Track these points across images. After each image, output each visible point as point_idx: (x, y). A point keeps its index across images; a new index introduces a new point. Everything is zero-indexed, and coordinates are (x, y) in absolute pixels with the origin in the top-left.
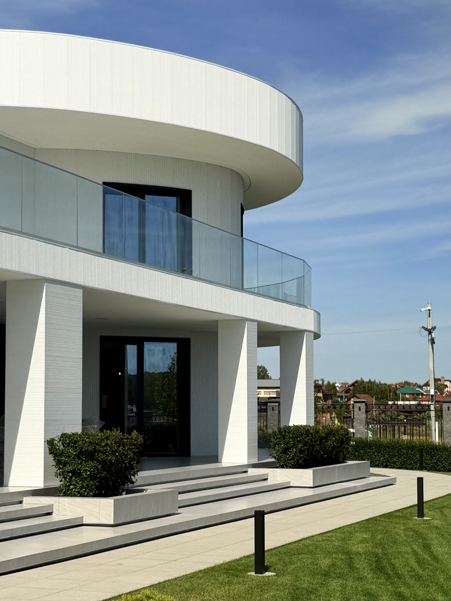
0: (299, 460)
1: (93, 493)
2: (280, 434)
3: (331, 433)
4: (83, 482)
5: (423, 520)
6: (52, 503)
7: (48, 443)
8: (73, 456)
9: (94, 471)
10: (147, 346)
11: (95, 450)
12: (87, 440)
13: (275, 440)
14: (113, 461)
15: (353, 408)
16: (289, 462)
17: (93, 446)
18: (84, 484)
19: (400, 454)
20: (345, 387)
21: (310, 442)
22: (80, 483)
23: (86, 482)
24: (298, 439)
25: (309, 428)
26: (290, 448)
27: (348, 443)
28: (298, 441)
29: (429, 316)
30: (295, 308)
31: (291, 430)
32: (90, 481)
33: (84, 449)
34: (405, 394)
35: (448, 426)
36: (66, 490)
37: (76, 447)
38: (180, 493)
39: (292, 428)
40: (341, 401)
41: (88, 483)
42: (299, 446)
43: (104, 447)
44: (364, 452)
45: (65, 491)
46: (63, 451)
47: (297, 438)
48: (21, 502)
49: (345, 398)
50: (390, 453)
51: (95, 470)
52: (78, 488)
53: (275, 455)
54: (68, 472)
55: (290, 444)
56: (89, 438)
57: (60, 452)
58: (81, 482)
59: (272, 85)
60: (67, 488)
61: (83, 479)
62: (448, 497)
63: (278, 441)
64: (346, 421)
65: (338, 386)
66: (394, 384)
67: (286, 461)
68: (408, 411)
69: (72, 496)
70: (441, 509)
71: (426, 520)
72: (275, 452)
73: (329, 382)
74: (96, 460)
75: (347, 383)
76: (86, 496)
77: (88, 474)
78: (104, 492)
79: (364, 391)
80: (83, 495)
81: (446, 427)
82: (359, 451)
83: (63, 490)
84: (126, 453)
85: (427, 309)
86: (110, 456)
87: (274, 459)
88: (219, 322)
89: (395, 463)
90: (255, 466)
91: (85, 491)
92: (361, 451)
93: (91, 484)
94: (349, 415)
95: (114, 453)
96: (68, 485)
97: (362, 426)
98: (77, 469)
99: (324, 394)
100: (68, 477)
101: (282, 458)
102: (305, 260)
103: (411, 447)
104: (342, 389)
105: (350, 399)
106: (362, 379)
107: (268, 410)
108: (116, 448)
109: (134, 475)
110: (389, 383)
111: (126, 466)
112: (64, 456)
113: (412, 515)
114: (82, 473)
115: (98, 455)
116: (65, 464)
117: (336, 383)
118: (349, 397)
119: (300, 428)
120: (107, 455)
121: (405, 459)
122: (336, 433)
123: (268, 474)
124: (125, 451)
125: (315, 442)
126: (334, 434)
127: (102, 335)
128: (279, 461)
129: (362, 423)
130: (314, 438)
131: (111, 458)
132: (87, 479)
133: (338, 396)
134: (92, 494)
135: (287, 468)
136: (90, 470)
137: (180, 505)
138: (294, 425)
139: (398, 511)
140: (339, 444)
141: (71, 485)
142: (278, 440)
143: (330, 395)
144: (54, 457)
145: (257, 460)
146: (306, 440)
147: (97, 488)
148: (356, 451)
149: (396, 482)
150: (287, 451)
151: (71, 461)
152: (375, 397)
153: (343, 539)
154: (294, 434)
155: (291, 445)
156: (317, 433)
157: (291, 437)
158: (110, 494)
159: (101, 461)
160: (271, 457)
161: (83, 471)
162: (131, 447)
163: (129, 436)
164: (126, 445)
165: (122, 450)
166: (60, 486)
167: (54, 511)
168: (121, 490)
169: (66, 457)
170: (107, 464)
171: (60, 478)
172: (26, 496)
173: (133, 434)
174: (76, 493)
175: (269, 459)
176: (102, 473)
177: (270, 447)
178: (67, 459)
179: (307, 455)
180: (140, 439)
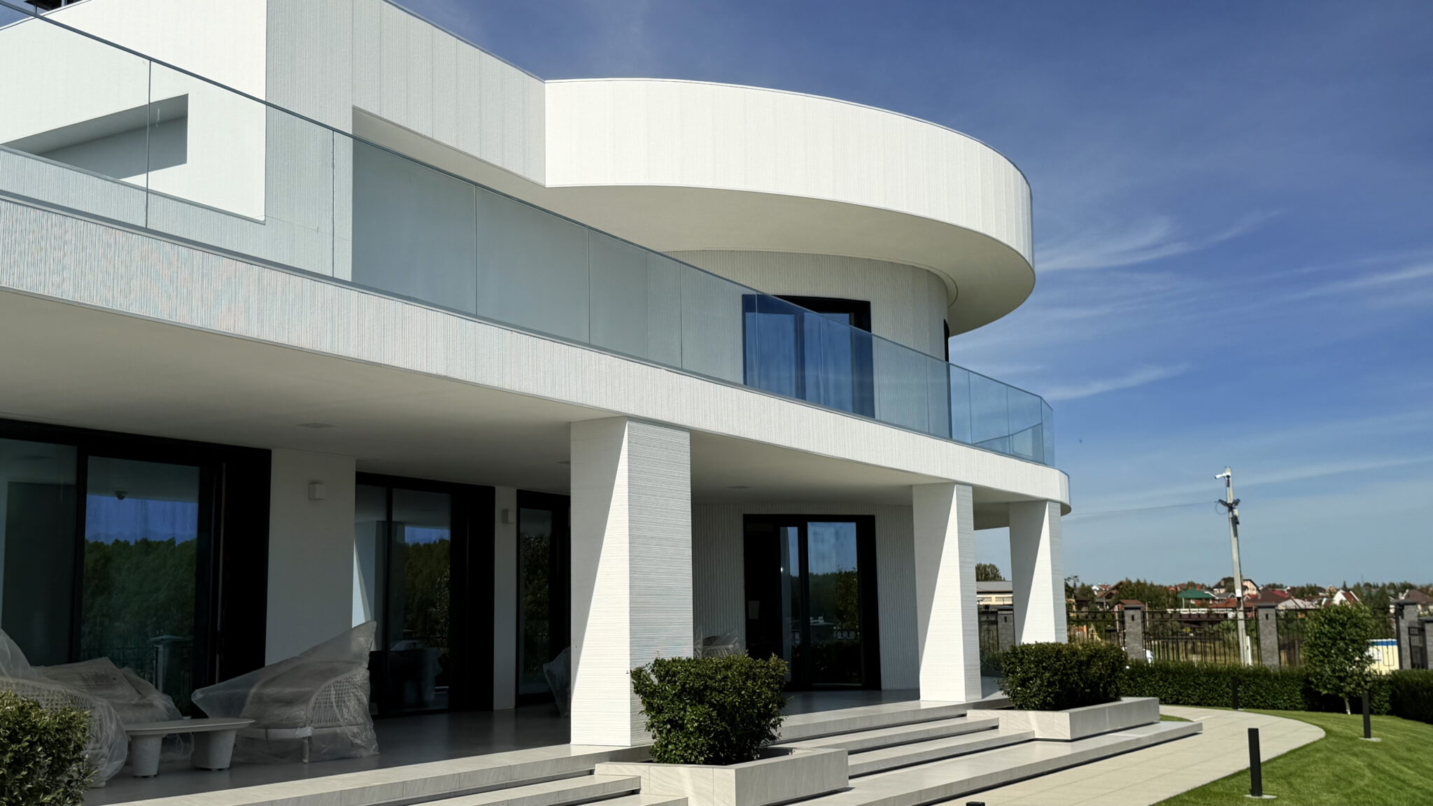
0: (1046, 697)
1: (705, 758)
2: (1016, 657)
3: (1096, 655)
4: (688, 740)
5: (1262, 799)
6: (640, 775)
7: (632, 676)
8: (671, 698)
9: (705, 722)
10: (812, 528)
11: (706, 687)
12: (692, 670)
13: (1006, 666)
14: (737, 703)
15: (1123, 617)
16: (1031, 700)
17: (701, 681)
18: (690, 742)
19: (1197, 684)
20: (1106, 590)
21: (1064, 670)
22: (683, 741)
23: (692, 738)
24: (1044, 664)
25: (1061, 647)
26: (1032, 679)
27: (1121, 670)
28: (1043, 667)
29: (1228, 485)
30: (1030, 466)
31: (1031, 651)
32: (699, 737)
33: (688, 686)
34: (1189, 599)
35: (1267, 642)
36: (661, 752)
37: (675, 682)
38: (851, 753)
39: (1033, 647)
40: (1101, 609)
41: (696, 741)
42: (1045, 676)
43: (720, 681)
46: (655, 689)
48: (591, 772)
49: (1106, 606)
50: (1182, 683)
51: (707, 719)
52: (681, 749)
53: (1009, 690)
54: (665, 723)
56: (695, 668)
57: (652, 690)
58: (685, 739)
60: (663, 749)
61: (688, 735)
62: (1292, 756)
63: (1012, 668)
64: (1113, 636)
65: (1095, 590)
66: (1173, 586)
67: (1026, 698)
68: (1195, 622)
69: (671, 763)
70: (1287, 777)
71: (1268, 800)
72: (1007, 685)
73: (1083, 585)
74: (708, 702)
75: (1107, 586)
76: (694, 763)
77: (696, 726)
78: (720, 756)
79: (1132, 595)
80: (688, 760)
81: (1265, 644)
83: (657, 751)
84: (758, 691)
85: (1224, 475)
86: (732, 696)
87: (1007, 695)
88: (914, 490)
89: (1190, 697)
90: (978, 706)
91: (691, 754)
92: (1139, 678)
93: (701, 742)
94: (1112, 628)
95: (738, 691)
96: (664, 743)
97: (1139, 643)
98: (677, 718)
99: (1078, 599)
100: (665, 731)
101: (1018, 694)
102: (1043, 397)
103: (1213, 673)
104: (1101, 593)
105: (1114, 607)
106: (1127, 579)
107: (999, 621)
108: (741, 683)
109: (774, 726)
110: (1166, 584)
111: (760, 711)
112: (657, 696)
113: (1241, 791)
114: (686, 724)
115: (711, 694)
116: (660, 711)
117: (1092, 586)
118: (1112, 605)
119: (1047, 648)
120: (725, 694)
121: (1205, 691)
122: (1104, 654)
123: (998, 718)
124: (756, 687)
125: (1071, 668)
126: (1101, 656)
127: (746, 513)
128: (1015, 699)
129: (1137, 638)
130: (1069, 663)
131: (733, 699)
132: (694, 734)
133: (1097, 603)
135: (1028, 709)
136: (699, 719)
137: (851, 774)
139: (1215, 783)
140: (1109, 672)
141: (669, 743)
142: (1011, 666)
143: (1085, 601)
144: (642, 698)
145: (980, 696)
146: (1057, 666)
147: (711, 748)
149: (1202, 730)
150: (1027, 683)
151: (668, 704)
152: (1148, 604)
154: (1037, 657)
155: (1033, 673)
156: (1074, 656)
157: (1032, 662)
158: (734, 759)
159: (716, 705)
160: (1002, 692)
161: (688, 720)
162: (767, 681)
163: (764, 664)
164: (760, 678)
165: (752, 685)
166: (653, 746)
167: (643, 787)
168: (754, 750)
169: (659, 698)
170: (727, 709)
171: (654, 732)
172: (600, 762)
173: (771, 660)
174: (677, 758)
175: (999, 695)
176: (718, 725)
177: (999, 676)
178: (662, 702)
179: (1059, 689)
180: (783, 666)
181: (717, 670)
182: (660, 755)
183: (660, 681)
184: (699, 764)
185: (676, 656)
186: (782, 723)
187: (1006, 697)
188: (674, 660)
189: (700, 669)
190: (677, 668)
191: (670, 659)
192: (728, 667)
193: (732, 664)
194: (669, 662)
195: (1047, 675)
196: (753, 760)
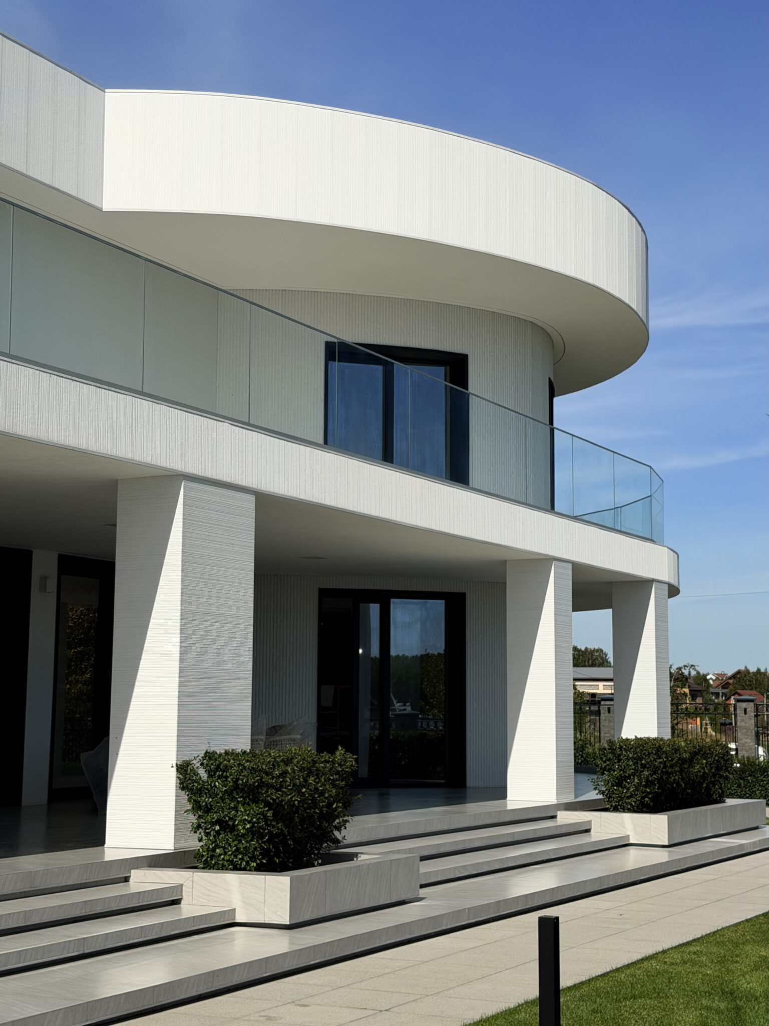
0: (643, 798)
1: (257, 864)
2: (613, 753)
3: (699, 752)
4: (239, 843)
6: (182, 883)
7: (177, 770)
8: (221, 795)
9: (259, 823)
10: (395, 605)
11: (262, 784)
12: (247, 764)
13: (602, 763)
14: (296, 802)
15: (735, 709)
16: (627, 801)
17: (257, 776)
18: (240, 846)
20: (722, 680)
21: (664, 768)
22: (233, 844)
23: (243, 842)
24: (643, 762)
25: (661, 743)
26: (629, 778)
27: (728, 768)
28: (644, 766)
31: (630, 746)
32: (252, 840)
33: (241, 782)
36: (208, 857)
37: (227, 777)
38: (423, 859)
39: (632, 743)
40: (716, 701)
41: (248, 845)
42: (644, 774)
43: (278, 777)
44: (754, 780)
45: (207, 859)
46: (204, 785)
47: (642, 760)
48: (126, 879)
49: (722, 697)
51: (261, 820)
52: (230, 853)
53: (604, 789)
54: (213, 824)
55: (630, 770)
56: (250, 762)
57: (199, 787)
58: (236, 843)
59: (596, 184)
60: (210, 853)
61: (239, 838)
63: (608, 765)
64: (724, 730)
65: (711, 679)
67: (621, 799)
69: (218, 869)
72: (602, 783)
73: (698, 673)
74: (263, 801)
75: (725, 675)
76: (244, 869)
77: (248, 828)
78: (276, 861)
79: (750, 685)
80: (238, 866)
82: (746, 779)
83: (203, 856)
84: (321, 788)
86: (290, 794)
87: (602, 795)
88: (508, 563)
90: (570, 807)
91: (242, 859)
92: (749, 778)
93: (253, 846)
94: (728, 721)
95: (297, 789)
96: (211, 847)
97: (751, 739)
98: (227, 818)
99: (692, 689)
100: (213, 833)
101: (614, 794)
102: (652, 467)
104: (718, 682)
105: (730, 698)
106: (746, 667)
107: (602, 711)
108: (302, 780)
109: (338, 829)
111: (321, 812)
112: (206, 793)
114: (238, 825)
115: (267, 792)
116: (208, 810)
117: (708, 674)
118: (728, 694)
120: (283, 792)
122: (708, 752)
123: (590, 821)
124: (320, 785)
125: (672, 767)
126: (704, 753)
127: (322, 587)
128: (610, 799)
129: (749, 733)
130: (670, 761)
131: (291, 798)
132: (246, 837)
133: (712, 693)
134: (255, 864)
135: (624, 812)
136: (252, 820)
137: (423, 883)
138: (636, 737)
140: (713, 771)
141: (217, 846)
142: (608, 763)
143: (700, 691)
144: (188, 795)
145: (573, 796)
146: (656, 764)
147: (265, 853)
148: (741, 778)
150: (624, 783)
151: (218, 803)
153: (722, 961)
154: (636, 753)
155: (632, 771)
156: (676, 753)
157: (630, 758)
158: (290, 865)
159: (272, 804)
160: (597, 791)
161: (240, 821)
162: (331, 777)
163: (329, 758)
164: (323, 774)
165: (315, 782)
166: (199, 850)
167: (185, 897)
168: (315, 854)
169: (208, 796)
170: (284, 809)
171: (200, 833)
172: (137, 868)
173: (338, 753)
174: (226, 863)
175: (594, 795)
176: (273, 826)
177: (594, 773)
178: (210, 800)
179: (658, 789)
180: (351, 761)
181: (275, 765)
182: (206, 860)
183: (210, 776)
184: (250, 870)
185: (229, 748)
186: (347, 825)
187: (601, 797)
188: (227, 753)
189: (256, 764)
190: (229, 761)
191: (223, 751)
192: (288, 762)
193: (292, 758)
194: (220, 755)
195: (646, 773)
196: (313, 866)
